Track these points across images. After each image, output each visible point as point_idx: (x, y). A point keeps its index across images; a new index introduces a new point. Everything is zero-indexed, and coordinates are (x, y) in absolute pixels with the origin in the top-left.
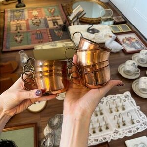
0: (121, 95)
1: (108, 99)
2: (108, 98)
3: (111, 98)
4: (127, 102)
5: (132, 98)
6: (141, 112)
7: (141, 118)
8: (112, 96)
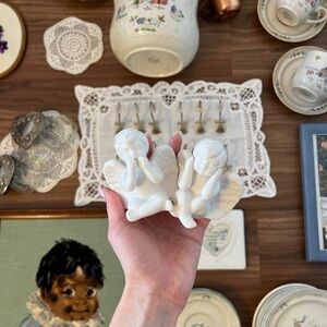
0: (234, 86)
1: (191, 94)
2: (191, 88)
3: (201, 90)
4: (241, 111)
5: (259, 104)
6: (263, 150)
7: (255, 166)
8: (205, 84)
